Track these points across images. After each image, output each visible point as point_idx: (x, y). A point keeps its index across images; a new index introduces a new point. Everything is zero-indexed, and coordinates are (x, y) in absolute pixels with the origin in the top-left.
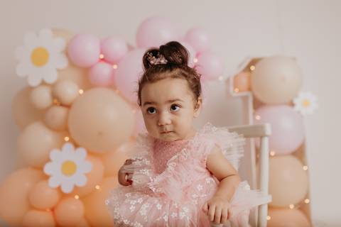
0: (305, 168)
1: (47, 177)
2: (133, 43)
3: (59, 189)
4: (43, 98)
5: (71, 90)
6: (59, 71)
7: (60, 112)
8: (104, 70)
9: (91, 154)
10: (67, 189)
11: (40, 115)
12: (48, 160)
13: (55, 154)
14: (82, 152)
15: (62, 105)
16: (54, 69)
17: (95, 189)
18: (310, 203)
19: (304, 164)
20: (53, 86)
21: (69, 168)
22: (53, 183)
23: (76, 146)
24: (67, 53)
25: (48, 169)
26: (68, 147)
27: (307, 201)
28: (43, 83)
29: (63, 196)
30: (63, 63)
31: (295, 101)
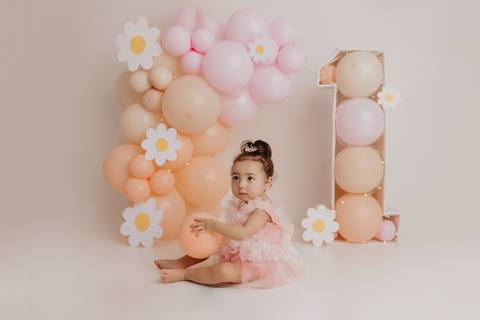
1: (143, 152)
3: (154, 161)
4: (140, 82)
5: (164, 77)
6: (153, 58)
7: (155, 96)
8: (194, 59)
9: (179, 133)
10: (160, 162)
11: (138, 98)
12: (146, 138)
13: (150, 133)
14: (173, 131)
16: (149, 56)
20: (149, 72)
21: (162, 145)
22: (149, 157)
23: (169, 126)
24: (161, 42)
25: (144, 145)
26: (162, 127)
28: (141, 69)
29: (157, 168)
30: (157, 51)
31: (379, 95)
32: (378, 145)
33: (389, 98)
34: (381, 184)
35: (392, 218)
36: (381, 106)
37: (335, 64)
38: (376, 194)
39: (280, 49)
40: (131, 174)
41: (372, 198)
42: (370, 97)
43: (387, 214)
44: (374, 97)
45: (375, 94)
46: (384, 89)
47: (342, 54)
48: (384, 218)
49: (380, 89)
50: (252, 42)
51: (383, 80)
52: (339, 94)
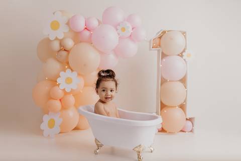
1: (58, 85)
2: (101, 20)
3: (64, 90)
5: (70, 43)
6: (64, 33)
7: (65, 53)
8: (86, 34)
9: (79, 75)
10: (68, 90)
12: (60, 77)
13: (62, 74)
14: (75, 74)
15: (65, 50)
16: (62, 32)
17: (80, 92)
18: (186, 104)
19: (186, 88)
20: (61, 41)
21: (69, 81)
22: (61, 87)
23: (72, 70)
24: (68, 24)
25: (59, 81)
26: (68, 71)
28: (56, 39)
29: (66, 93)
30: (66, 30)
31: (184, 54)
32: (183, 81)
33: (189, 55)
34: (185, 101)
35: (190, 120)
36: (185, 60)
37: (160, 38)
38: (182, 107)
39: (133, 29)
40: (50, 97)
41: (181, 109)
42: (179, 55)
43: (188, 117)
44: (181, 55)
45: (182, 53)
46: (186, 51)
47: (164, 32)
48: (187, 119)
49: (184, 51)
50: (119, 25)
51: (186, 46)
52: (162, 53)
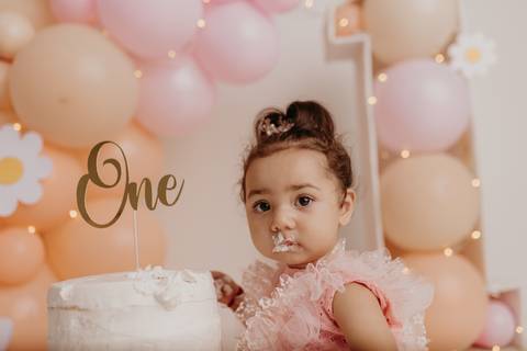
0: (476, 183)
9: (50, 145)
17: (69, 216)
18: (480, 238)
27: (476, 235)
33: (473, 56)
35: (503, 298)
38: (469, 250)
41: (461, 258)
48: (492, 298)
49: (453, 40)
